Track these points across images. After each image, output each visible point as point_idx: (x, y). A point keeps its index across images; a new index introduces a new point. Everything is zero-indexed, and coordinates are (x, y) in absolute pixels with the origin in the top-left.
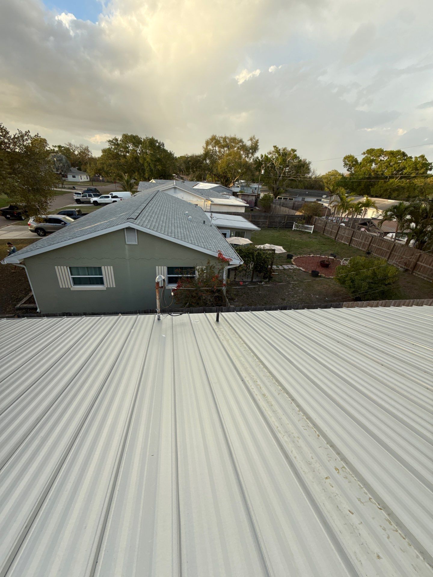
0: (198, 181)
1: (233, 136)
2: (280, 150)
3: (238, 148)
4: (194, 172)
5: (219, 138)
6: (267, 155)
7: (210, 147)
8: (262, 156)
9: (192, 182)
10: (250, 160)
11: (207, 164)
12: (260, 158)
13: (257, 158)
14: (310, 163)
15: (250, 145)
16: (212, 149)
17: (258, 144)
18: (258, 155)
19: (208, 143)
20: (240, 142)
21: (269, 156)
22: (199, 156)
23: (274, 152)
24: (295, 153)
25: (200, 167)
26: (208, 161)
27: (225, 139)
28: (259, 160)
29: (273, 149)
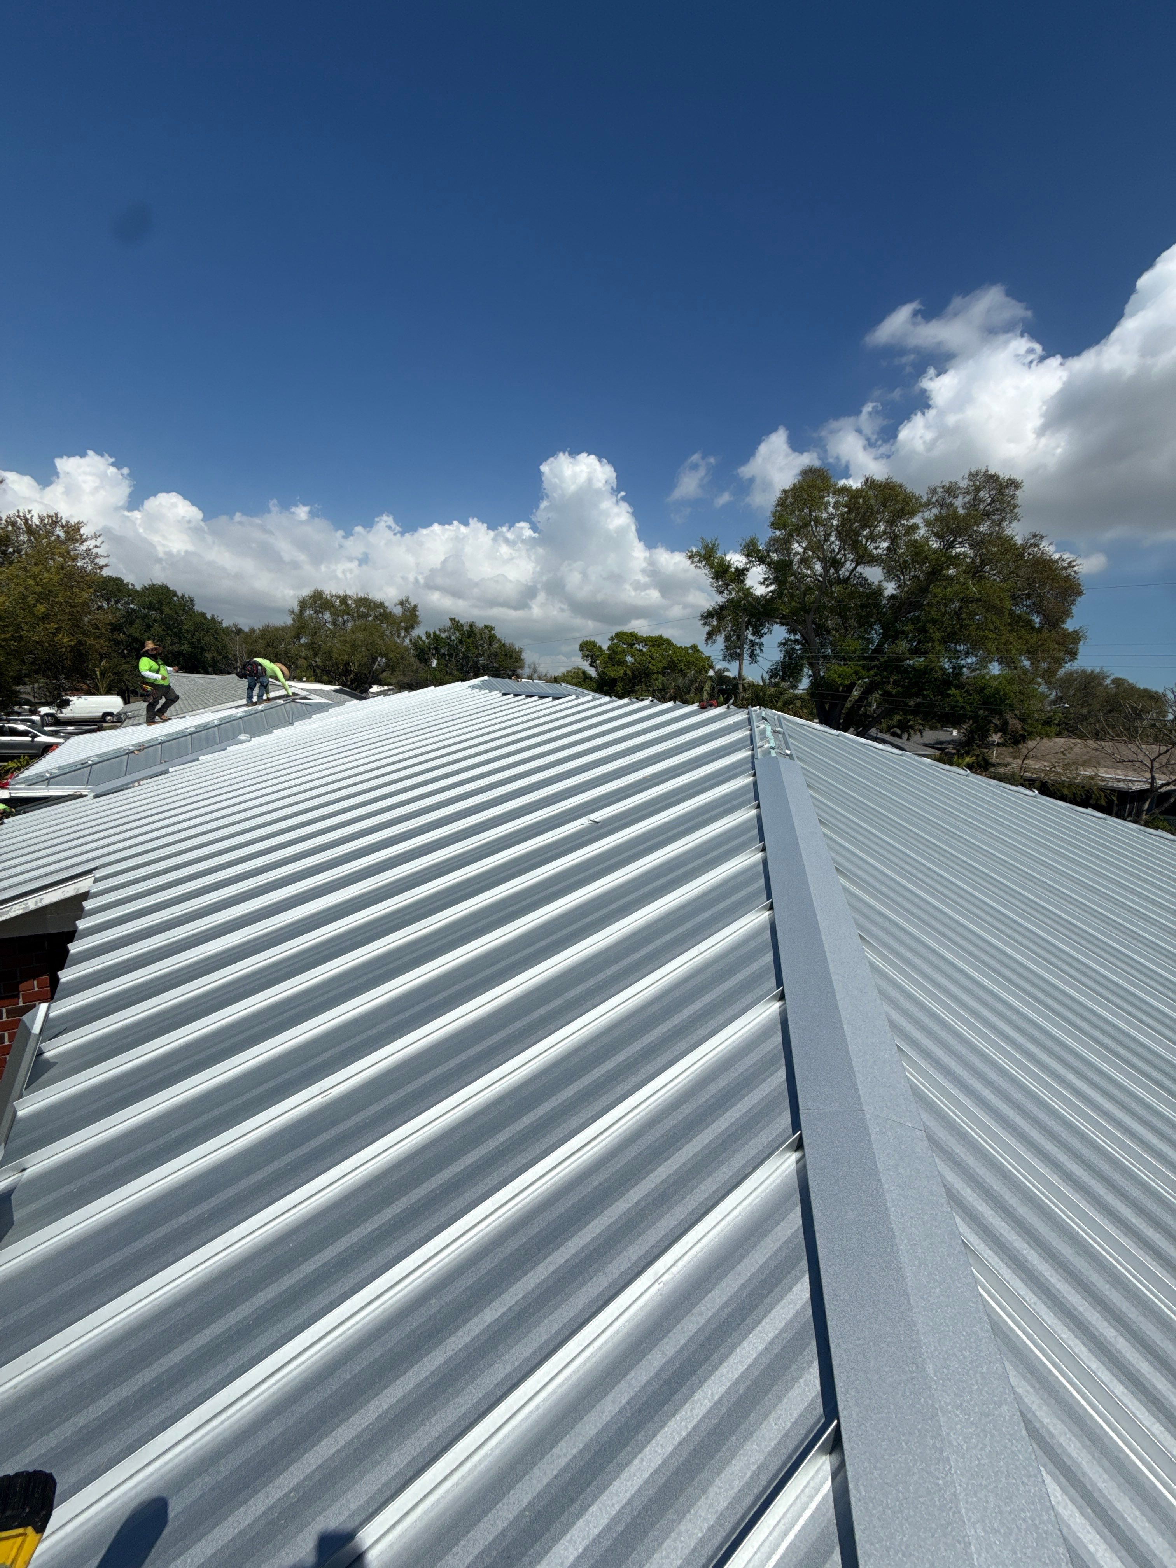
1: (361, 594)
2: (462, 625)
3: (376, 617)
5: (330, 596)
6: (438, 633)
7: (310, 613)
8: (428, 635)
10: (404, 641)
12: (424, 638)
13: (419, 637)
14: (521, 651)
15: (401, 614)
16: (314, 616)
17: (417, 613)
18: (419, 632)
19: (303, 606)
20: (379, 608)
21: (443, 635)
22: (284, 629)
23: (450, 628)
24: (493, 632)
27: (344, 599)
28: (424, 642)
29: (449, 623)
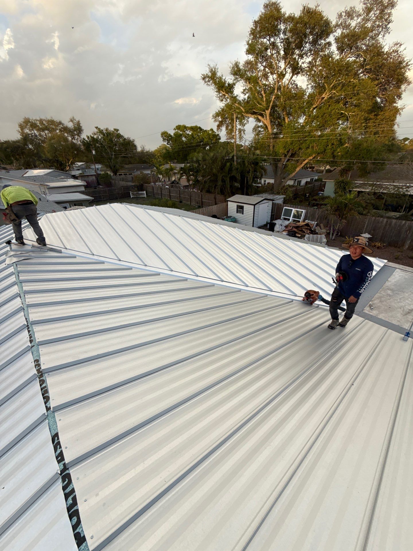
0: (27, 169)
1: (49, 118)
2: (102, 130)
3: (60, 130)
4: (17, 160)
5: (34, 121)
7: (27, 131)
8: (88, 137)
9: (20, 171)
10: (78, 141)
11: (31, 149)
14: (134, 140)
16: (29, 132)
17: (81, 125)
19: (22, 127)
20: (60, 125)
22: (18, 141)
24: (118, 132)
25: (23, 153)
26: (30, 146)
27: (41, 121)
